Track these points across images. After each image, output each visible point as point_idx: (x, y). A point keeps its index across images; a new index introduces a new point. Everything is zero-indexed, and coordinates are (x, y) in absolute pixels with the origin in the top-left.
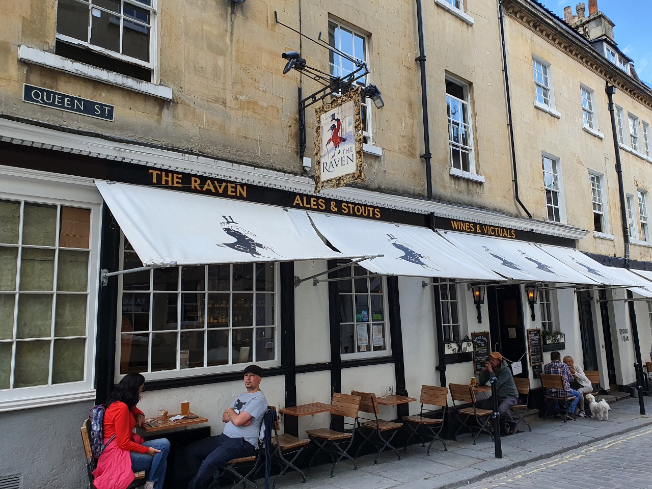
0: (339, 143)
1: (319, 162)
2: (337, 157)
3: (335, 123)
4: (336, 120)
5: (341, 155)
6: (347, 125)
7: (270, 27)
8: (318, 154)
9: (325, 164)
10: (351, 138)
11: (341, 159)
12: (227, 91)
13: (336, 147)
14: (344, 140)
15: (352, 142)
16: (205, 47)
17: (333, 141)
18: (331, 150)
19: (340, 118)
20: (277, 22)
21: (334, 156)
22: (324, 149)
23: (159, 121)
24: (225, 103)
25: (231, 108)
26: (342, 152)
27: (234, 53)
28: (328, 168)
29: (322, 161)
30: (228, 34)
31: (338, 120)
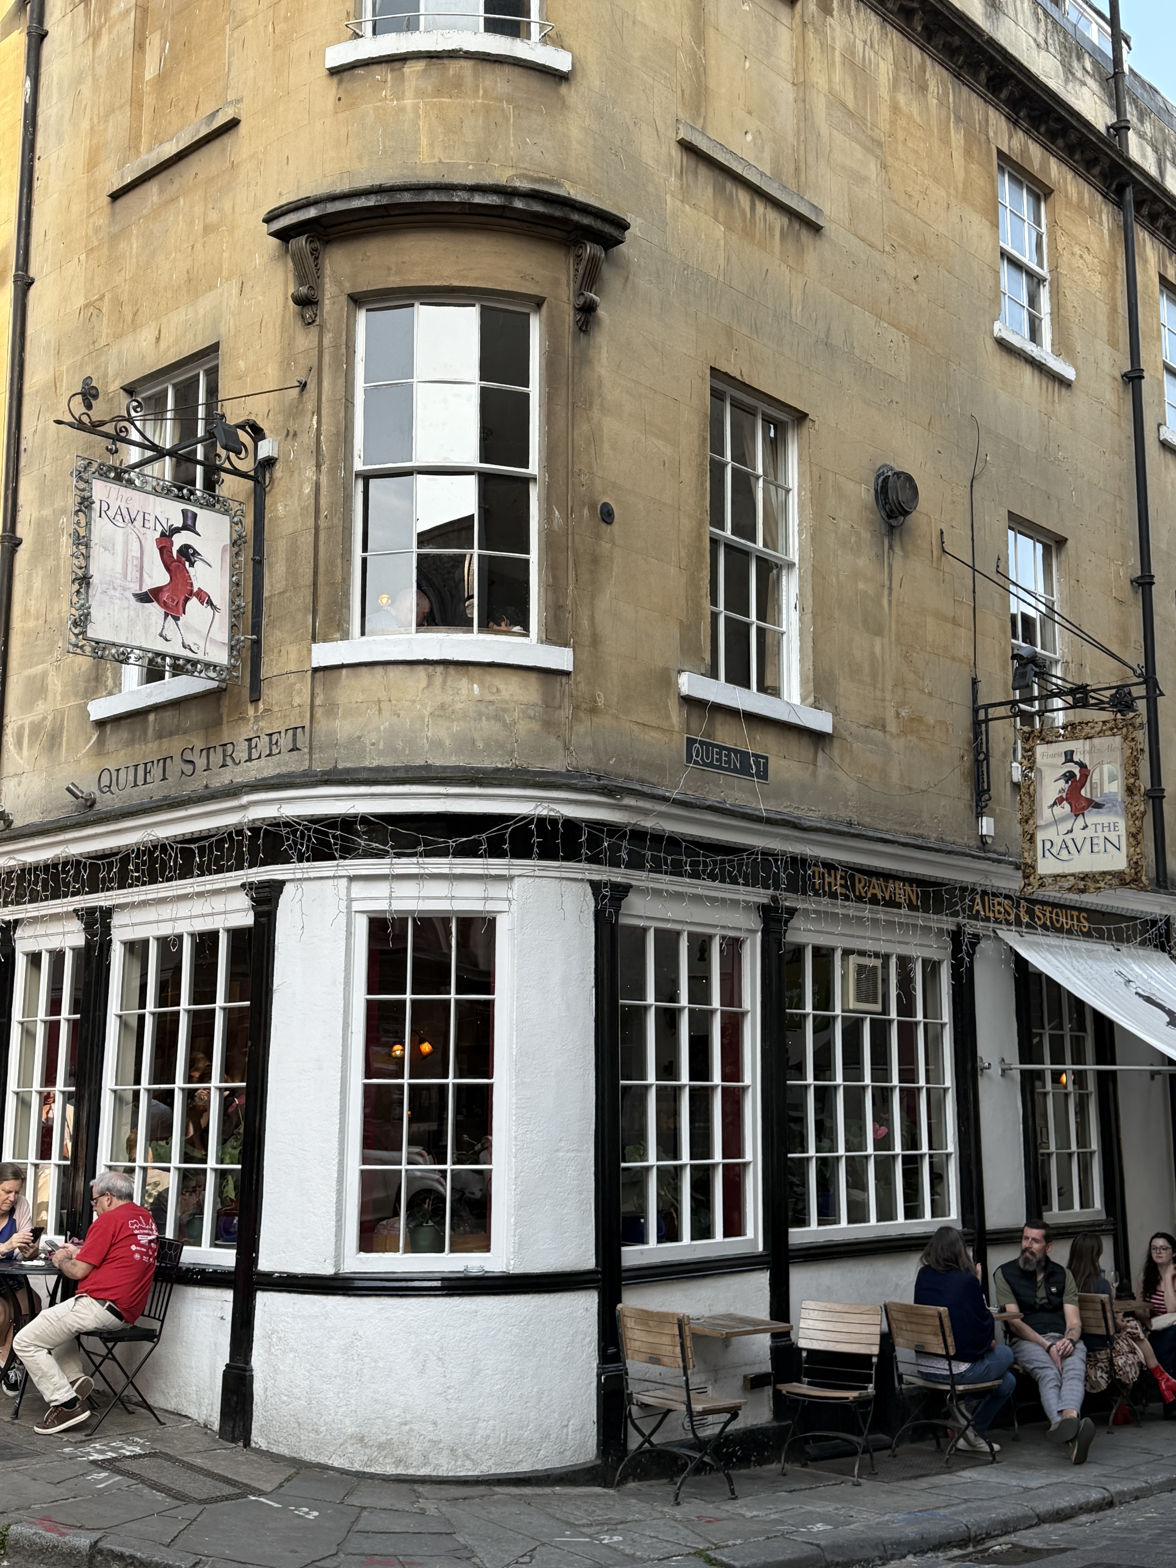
0: (1084, 808)
1: (1032, 839)
2: (1078, 835)
3: (1076, 770)
4: (1076, 763)
5: (1089, 833)
6: (1106, 778)
7: (935, 565)
8: (1031, 822)
9: (1048, 845)
10: (1115, 806)
11: (1088, 842)
12: (887, 703)
13: (1077, 816)
14: (1098, 806)
15: (1116, 813)
16: (860, 624)
17: (1070, 803)
18: (1063, 819)
19: (1087, 762)
20: (945, 551)
21: (1071, 831)
22: (1046, 814)
23: (814, 774)
24: (884, 727)
25: (892, 735)
26: (1091, 828)
27: (893, 627)
28: (1054, 851)
29: (1040, 836)
30: (886, 592)
31: (1082, 765)
